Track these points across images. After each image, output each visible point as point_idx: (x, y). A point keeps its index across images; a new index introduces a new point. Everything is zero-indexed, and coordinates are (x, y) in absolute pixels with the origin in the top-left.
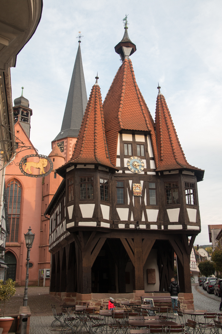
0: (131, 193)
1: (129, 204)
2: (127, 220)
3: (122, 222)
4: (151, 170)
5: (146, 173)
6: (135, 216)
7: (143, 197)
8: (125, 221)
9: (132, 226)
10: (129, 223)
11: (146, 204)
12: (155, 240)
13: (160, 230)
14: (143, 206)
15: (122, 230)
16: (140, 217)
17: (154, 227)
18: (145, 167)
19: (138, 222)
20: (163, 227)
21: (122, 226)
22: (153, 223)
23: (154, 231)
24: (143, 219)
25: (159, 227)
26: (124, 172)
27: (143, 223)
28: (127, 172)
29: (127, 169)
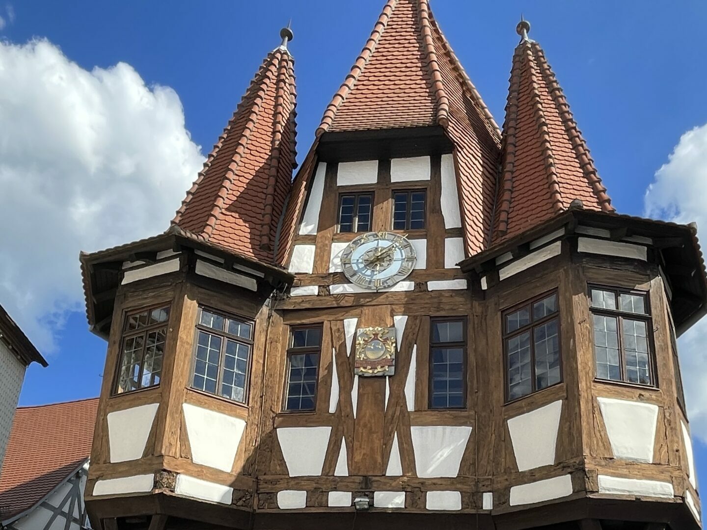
0: (348, 365)
1: (332, 409)
2: (317, 472)
3: (293, 483)
4: (445, 274)
5: (421, 287)
6: (358, 457)
7: (398, 378)
8: (309, 479)
9: (339, 499)
10: (324, 488)
13: (473, 511)
14: (398, 413)
15: (292, 517)
16: (379, 460)
17: (444, 501)
18: (421, 264)
19: (366, 479)
20: (488, 502)
21: (291, 500)
22: (442, 484)
24: (394, 468)
25: (472, 498)
26: (324, 290)
27: (392, 484)
28: (337, 289)
29: (339, 279)
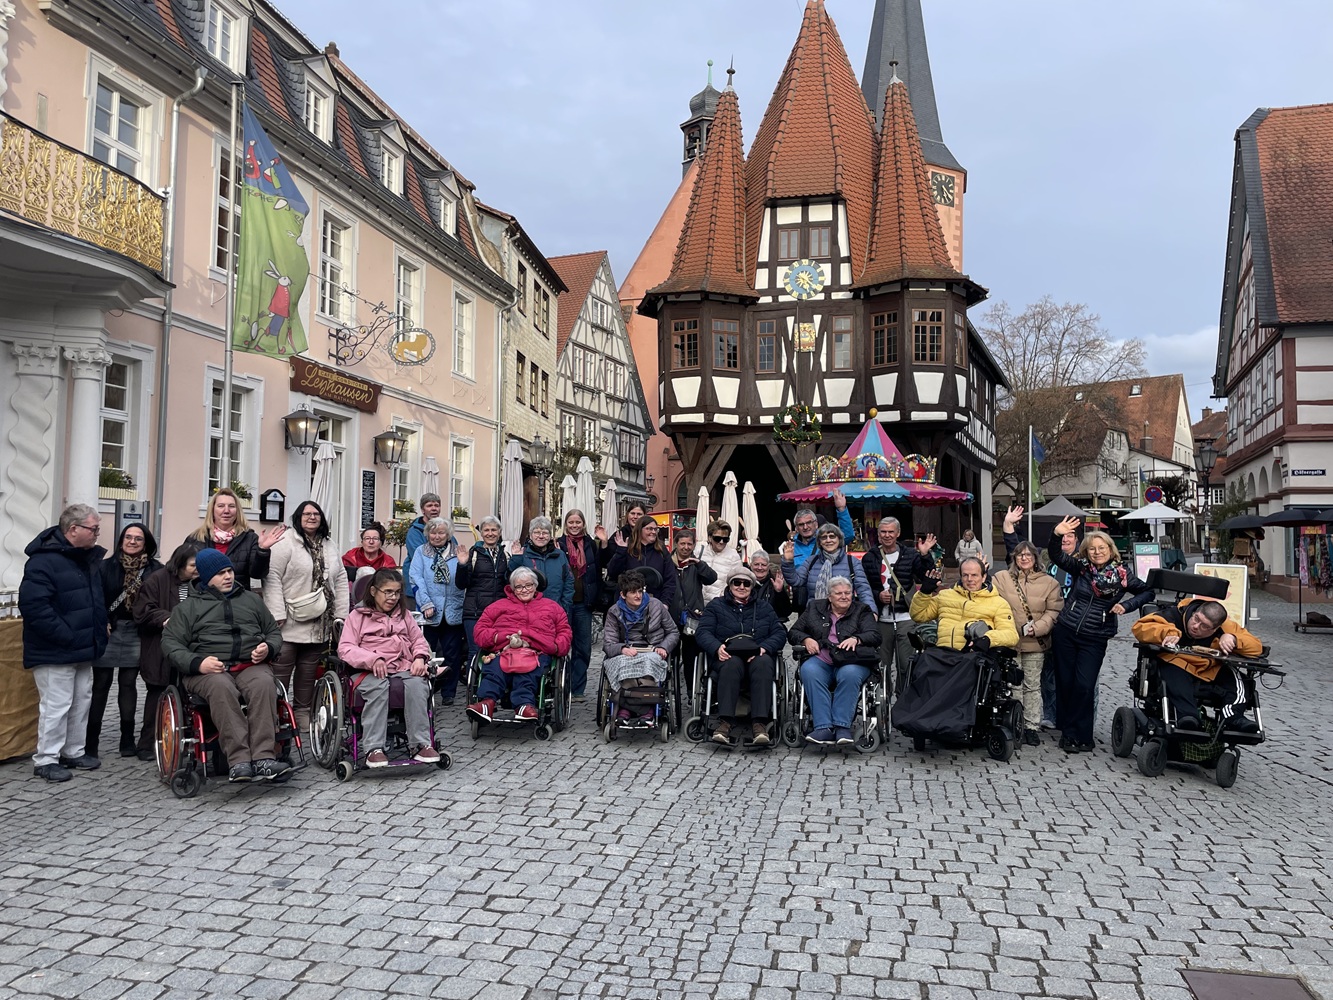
0: (790, 345)
1: (784, 370)
2: (778, 405)
3: (766, 411)
4: (841, 289)
5: (827, 296)
6: (798, 396)
7: (817, 354)
8: (774, 409)
9: (789, 419)
10: (782, 413)
11: (824, 369)
13: (854, 423)
14: (817, 372)
16: (809, 398)
17: (841, 418)
18: (828, 282)
20: (862, 419)
21: (767, 420)
22: (840, 410)
23: (841, 427)
24: (817, 403)
25: (854, 417)
26: (775, 299)
27: (815, 411)
28: (782, 299)
29: (783, 292)
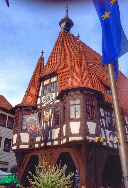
2: (40, 140)
3: (37, 143)
5: (54, 102)
8: (39, 142)
9: (42, 145)
10: (41, 143)
11: (52, 126)
12: (59, 153)
13: (60, 144)
14: (50, 128)
15: (37, 149)
17: (56, 143)
18: (54, 98)
19: (46, 141)
20: (62, 142)
21: (37, 146)
22: (56, 140)
23: (56, 146)
24: (49, 138)
25: (60, 142)
26: (41, 106)
27: (49, 141)
28: (43, 106)
29: (43, 104)
